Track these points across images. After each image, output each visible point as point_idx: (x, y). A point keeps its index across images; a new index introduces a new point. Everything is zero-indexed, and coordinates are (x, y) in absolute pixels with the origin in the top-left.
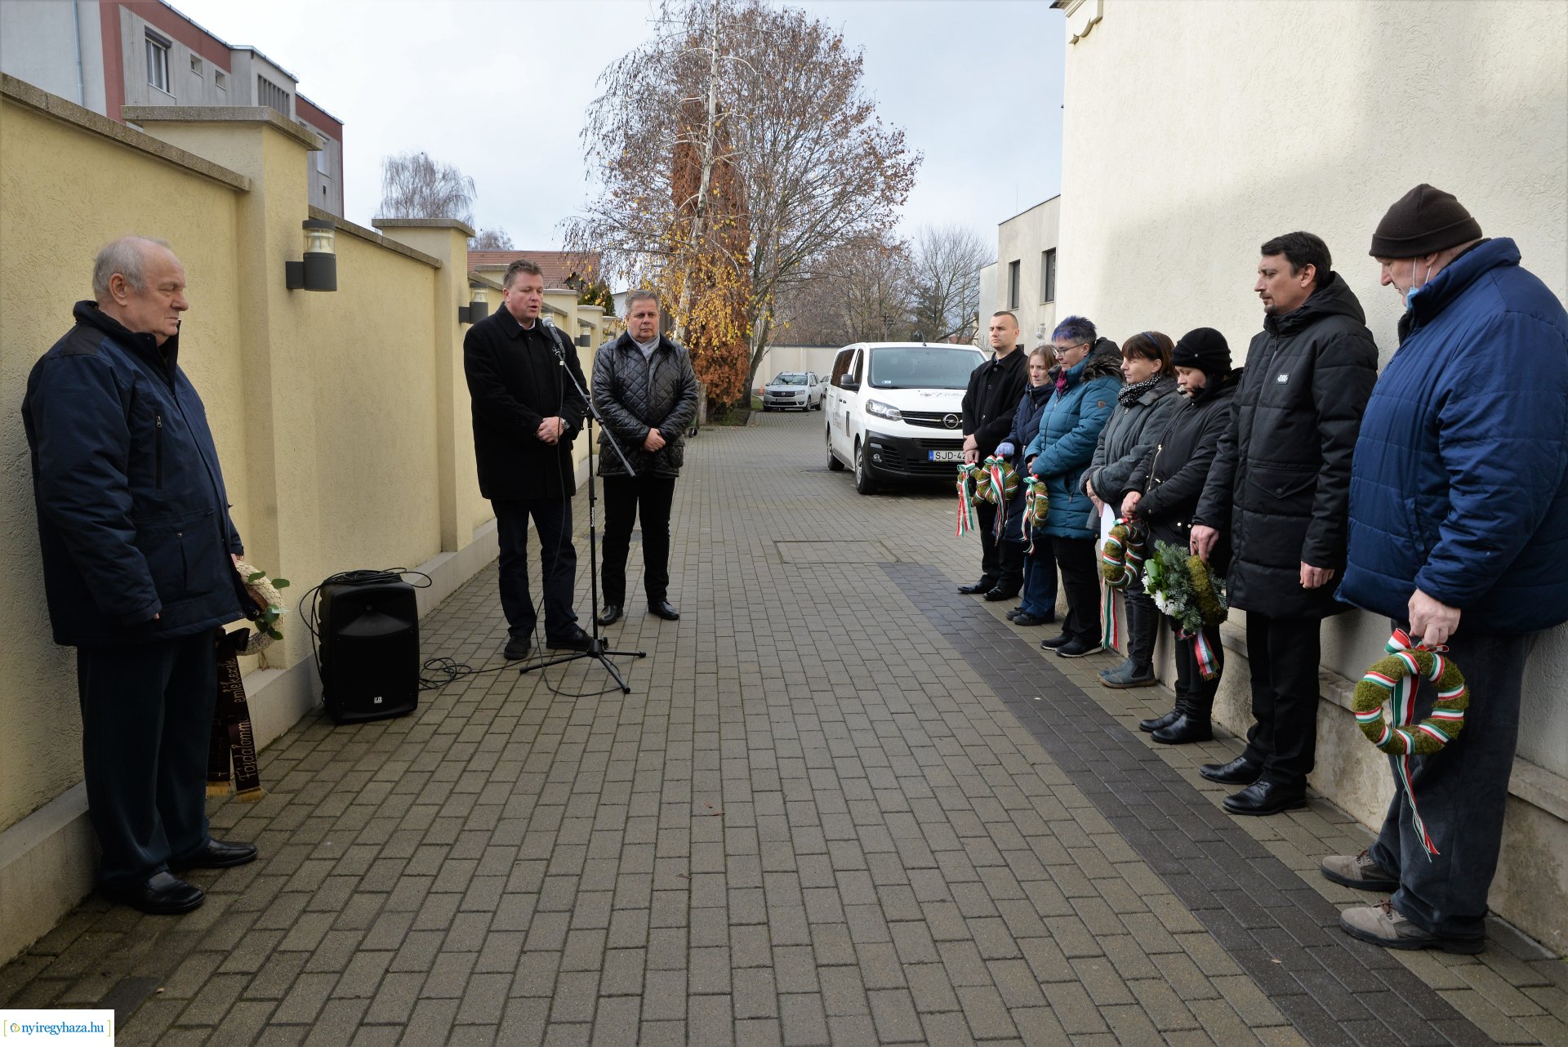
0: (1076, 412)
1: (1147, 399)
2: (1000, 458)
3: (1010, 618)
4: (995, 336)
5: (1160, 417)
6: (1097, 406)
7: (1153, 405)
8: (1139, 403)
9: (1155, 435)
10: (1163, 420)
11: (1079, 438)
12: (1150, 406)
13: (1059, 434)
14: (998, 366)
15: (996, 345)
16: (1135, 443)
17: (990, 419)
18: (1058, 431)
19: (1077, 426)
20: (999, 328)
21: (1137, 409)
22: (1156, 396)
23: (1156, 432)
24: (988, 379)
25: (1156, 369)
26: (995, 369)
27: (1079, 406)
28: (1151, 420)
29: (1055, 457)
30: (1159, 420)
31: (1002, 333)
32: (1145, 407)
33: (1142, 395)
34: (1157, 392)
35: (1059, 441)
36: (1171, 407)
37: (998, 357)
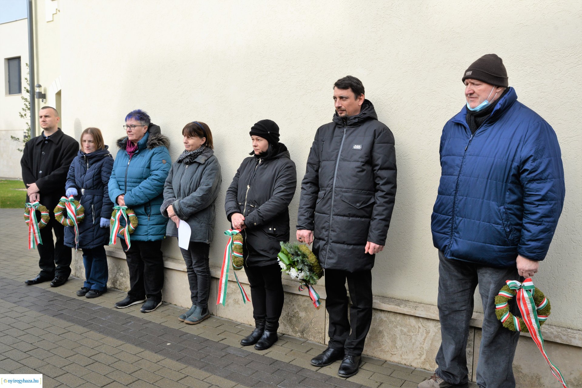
0: (149, 167)
1: (201, 159)
2: (72, 198)
3: (82, 294)
4: (44, 121)
5: (212, 170)
6: (162, 163)
7: (206, 164)
8: (195, 162)
9: (211, 180)
10: (214, 171)
11: (156, 182)
12: (204, 164)
13: (139, 180)
14: (48, 140)
15: (45, 127)
16: (198, 185)
17: (45, 174)
18: (137, 179)
19: (151, 175)
20: (46, 116)
21: (194, 166)
22: (206, 159)
23: (211, 178)
24: (42, 148)
25: (203, 143)
26: (46, 142)
27: (150, 163)
28: (207, 172)
29: (141, 195)
30: (212, 172)
31: (48, 119)
32: (200, 164)
33: (196, 158)
34: (206, 156)
35: (140, 185)
36: (216, 164)
37: (46, 135)
